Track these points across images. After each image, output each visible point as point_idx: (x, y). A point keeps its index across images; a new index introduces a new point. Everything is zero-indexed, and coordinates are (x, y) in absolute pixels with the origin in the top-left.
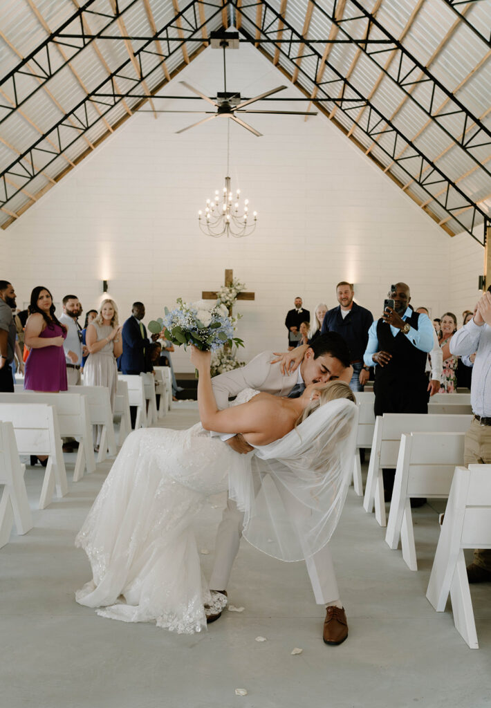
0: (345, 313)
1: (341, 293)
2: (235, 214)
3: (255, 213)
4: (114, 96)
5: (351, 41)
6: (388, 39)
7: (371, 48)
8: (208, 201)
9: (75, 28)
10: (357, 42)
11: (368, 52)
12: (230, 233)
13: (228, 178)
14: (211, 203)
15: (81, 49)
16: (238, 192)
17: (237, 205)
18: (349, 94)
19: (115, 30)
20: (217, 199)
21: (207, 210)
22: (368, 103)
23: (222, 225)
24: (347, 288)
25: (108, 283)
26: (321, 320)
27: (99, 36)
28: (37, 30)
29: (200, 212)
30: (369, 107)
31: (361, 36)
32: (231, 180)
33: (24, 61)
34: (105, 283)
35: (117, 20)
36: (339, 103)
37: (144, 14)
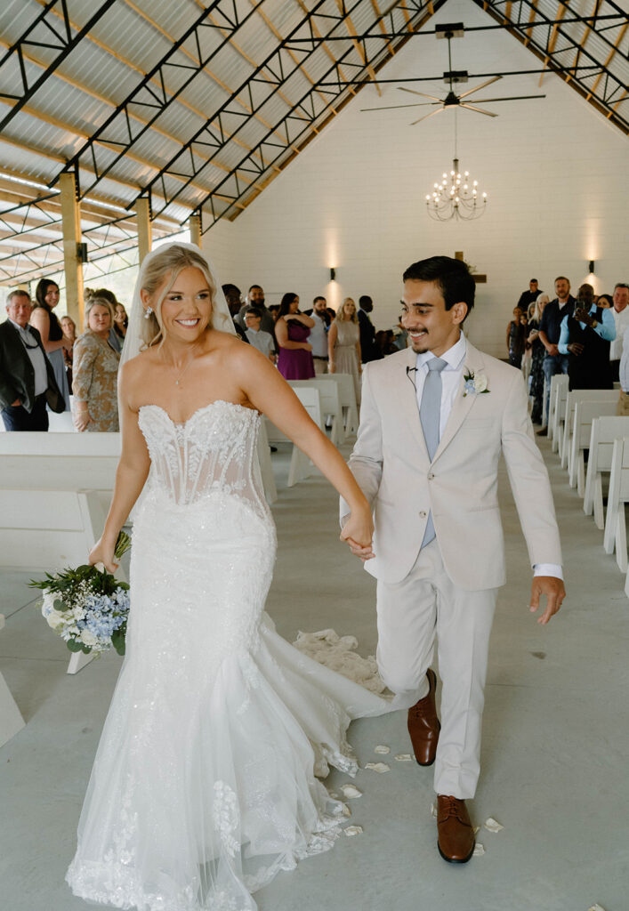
0: (562, 305)
1: (558, 286)
2: (464, 196)
3: (485, 195)
4: (339, 84)
5: (579, 19)
6: (617, 13)
7: (599, 25)
8: (436, 185)
9: (304, 32)
10: (585, 20)
11: (597, 29)
12: (459, 219)
13: (456, 161)
14: (441, 186)
15: (311, 52)
16: (467, 174)
17: (466, 187)
18: (585, 61)
19: (343, 30)
20: (445, 183)
21: (435, 195)
22: (605, 70)
23: (450, 210)
24: (565, 282)
25: (335, 271)
26: (542, 310)
27: (327, 38)
28: (270, 38)
29: (428, 197)
30: (606, 74)
31: (590, 13)
32: (459, 162)
33: (259, 69)
34: (332, 270)
35: (345, 21)
36: (573, 72)
37: (372, 8)
